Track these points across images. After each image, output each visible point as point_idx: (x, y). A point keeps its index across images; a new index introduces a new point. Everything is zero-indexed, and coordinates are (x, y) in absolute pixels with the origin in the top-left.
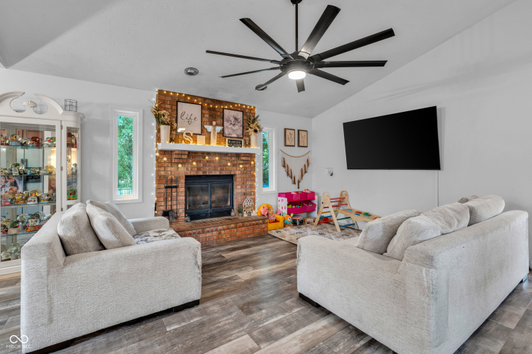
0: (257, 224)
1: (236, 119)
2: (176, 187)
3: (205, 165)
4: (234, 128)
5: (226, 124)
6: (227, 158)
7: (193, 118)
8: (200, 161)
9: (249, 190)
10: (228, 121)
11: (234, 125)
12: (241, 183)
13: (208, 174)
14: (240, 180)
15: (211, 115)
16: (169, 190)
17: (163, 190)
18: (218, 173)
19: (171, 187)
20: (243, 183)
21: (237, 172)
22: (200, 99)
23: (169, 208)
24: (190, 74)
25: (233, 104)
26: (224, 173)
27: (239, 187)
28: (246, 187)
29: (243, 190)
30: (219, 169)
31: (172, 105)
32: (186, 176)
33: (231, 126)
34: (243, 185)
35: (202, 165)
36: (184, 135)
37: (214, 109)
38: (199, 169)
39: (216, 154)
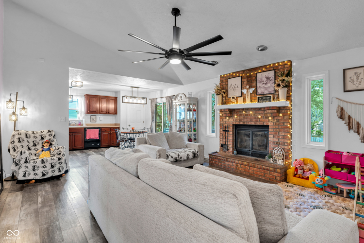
0: (267, 170)
1: (268, 78)
2: (228, 131)
3: (244, 118)
4: (266, 86)
5: (259, 85)
6: (261, 112)
7: (236, 87)
8: (241, 115)
9: (281, 141)
10: (260, 82)
11: (266, 84)
12: (273, 133)
13: (246, 124)
14: (272, 130)
15: (248, 81)
16: (224, 132)
17: (222, 132)
18: (253, 124)
19: (226, 131)
20: (276, 133)
21: (270, 124)
22: (241, 73)
23: (224, 143)
24: (262, 50)
25: (265, 66)
26: (258, 124)
27: (272, 136)
28: (278, 137)
29: (276, 140)
30: (254, 120)
31: (226, 82)
32: (233, 125)
33: (264, 85)
34: (276, 134)
35: (242, 118)
36: (231, 99)
37: (250, 76)
38: (240, 120)
39: (251, 109)
